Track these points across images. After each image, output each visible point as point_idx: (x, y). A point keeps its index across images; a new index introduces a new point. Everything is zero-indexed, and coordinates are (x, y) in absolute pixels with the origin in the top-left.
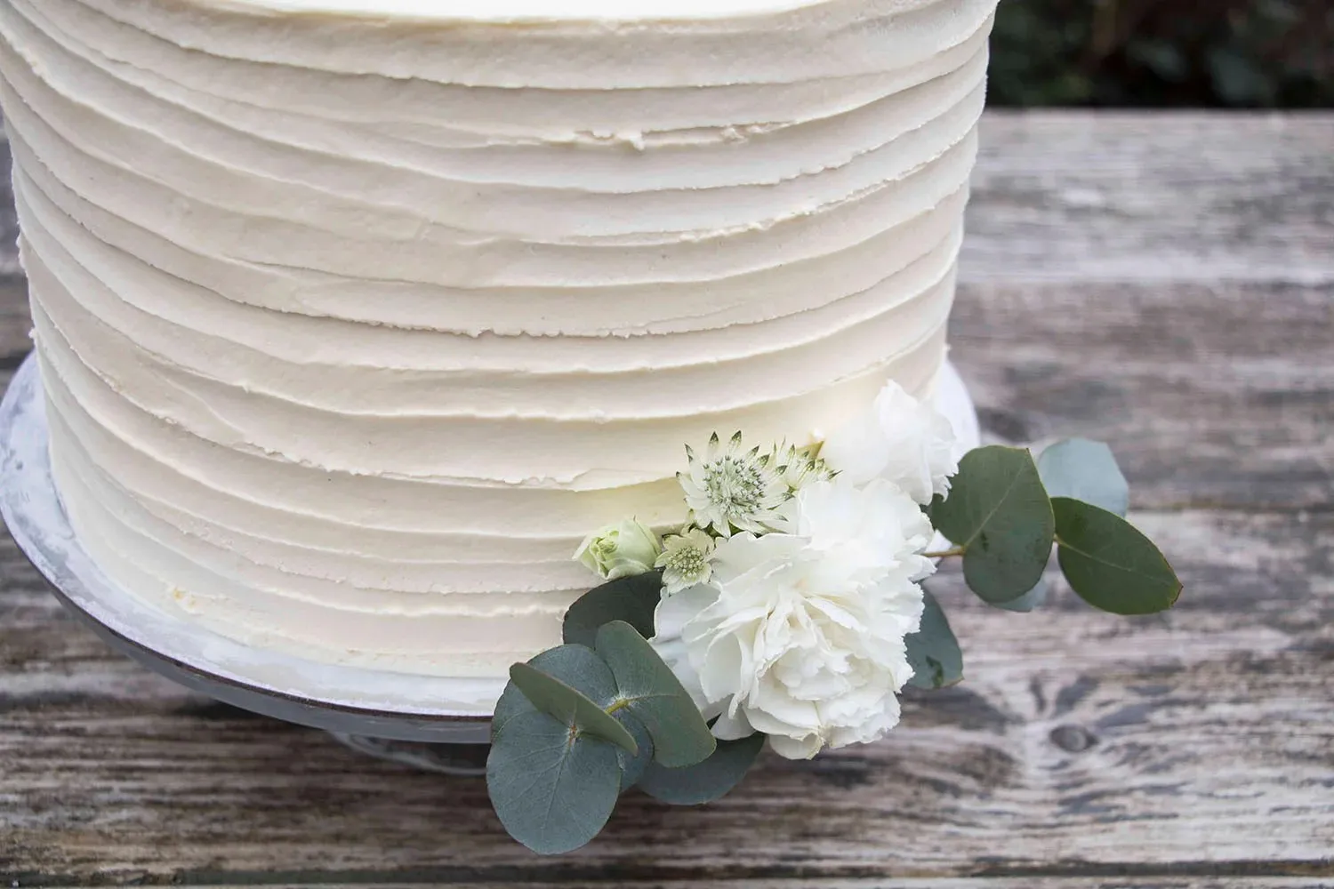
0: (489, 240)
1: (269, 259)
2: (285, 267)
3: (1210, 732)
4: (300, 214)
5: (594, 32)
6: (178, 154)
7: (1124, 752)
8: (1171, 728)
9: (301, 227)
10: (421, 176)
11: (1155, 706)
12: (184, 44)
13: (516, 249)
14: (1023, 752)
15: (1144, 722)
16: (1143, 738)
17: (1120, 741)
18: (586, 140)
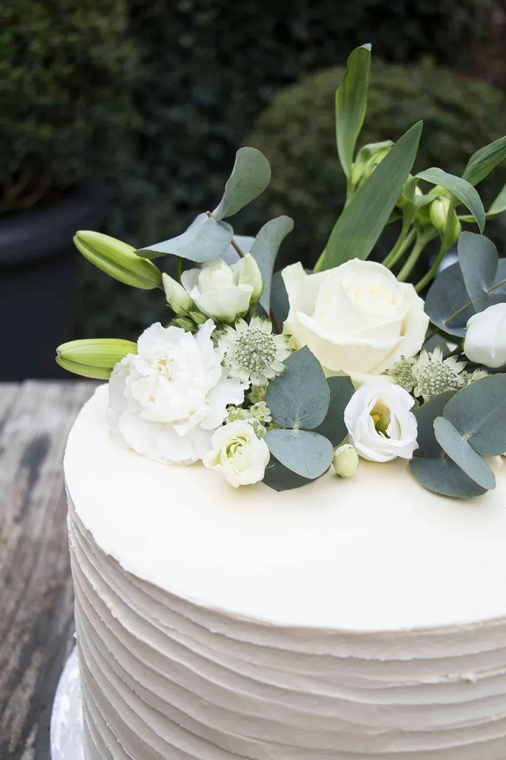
0: (383, 731)
1: (253, 735)
2: (263, 740)
4: (275, 717)
5: (456, 630)
6: (203, 680)
9: (275, 723)
10: (347, 702)
12: (213, 630)
13: (401, 734)
18: (444, 680)
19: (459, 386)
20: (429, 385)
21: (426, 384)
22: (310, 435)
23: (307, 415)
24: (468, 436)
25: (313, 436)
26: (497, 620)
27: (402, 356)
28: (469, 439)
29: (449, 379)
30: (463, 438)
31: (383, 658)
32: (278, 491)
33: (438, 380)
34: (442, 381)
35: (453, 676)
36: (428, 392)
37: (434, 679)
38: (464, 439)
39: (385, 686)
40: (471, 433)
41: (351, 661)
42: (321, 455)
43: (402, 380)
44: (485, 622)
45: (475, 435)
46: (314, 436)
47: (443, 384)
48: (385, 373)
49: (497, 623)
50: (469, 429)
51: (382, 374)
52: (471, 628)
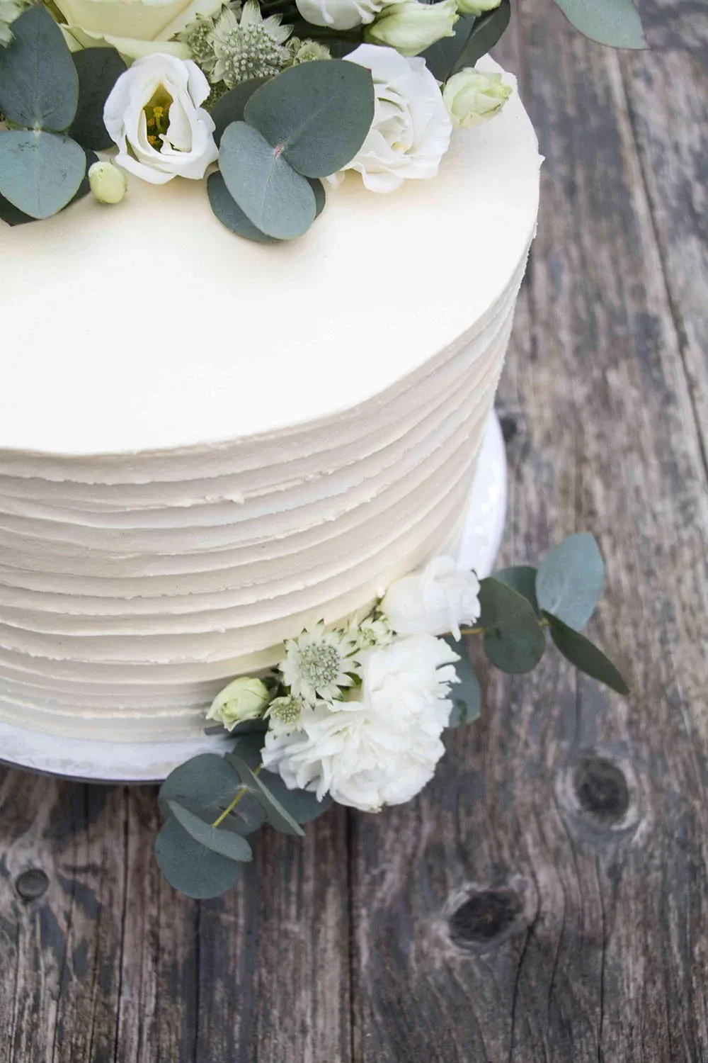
3: (26, 996)
7: (13, 922)
8: (36, 966)
11: (62, 959)
13: (156, 558)
14: (22, 846)
15: (44, 947)
16: (25, 940)
17: (25, 920)
18: (201, 501)
19: (281, 63)
20: (232, 66)
21: (227, 63)
22: (57, 140)
23: (51, 110)
24: (283, 149)
25: (62, 141)
26: (260, 435)
27: (197, 14)
28: (284, 152)
29: (261, 56)
30: (275, 151)
31: (109, 482)
32: (11, 225)
33: (243, 59)
34: (248, 60)
35: (211, 498)
36: (231, 76)
37: (187, 502)
38: (276, 153)
39: (121, 510)
40: (286, 144)
41: (67, 485)
42: (65, 176)
43: (200, 51)
44: (243, 439)
45: (291, 147)
46: (64, 142)
47: (251, 65)
48: (175, 38)
49: (263, 439)
50: (284, 138)
51: (170, 40)
52: (224, 447)
